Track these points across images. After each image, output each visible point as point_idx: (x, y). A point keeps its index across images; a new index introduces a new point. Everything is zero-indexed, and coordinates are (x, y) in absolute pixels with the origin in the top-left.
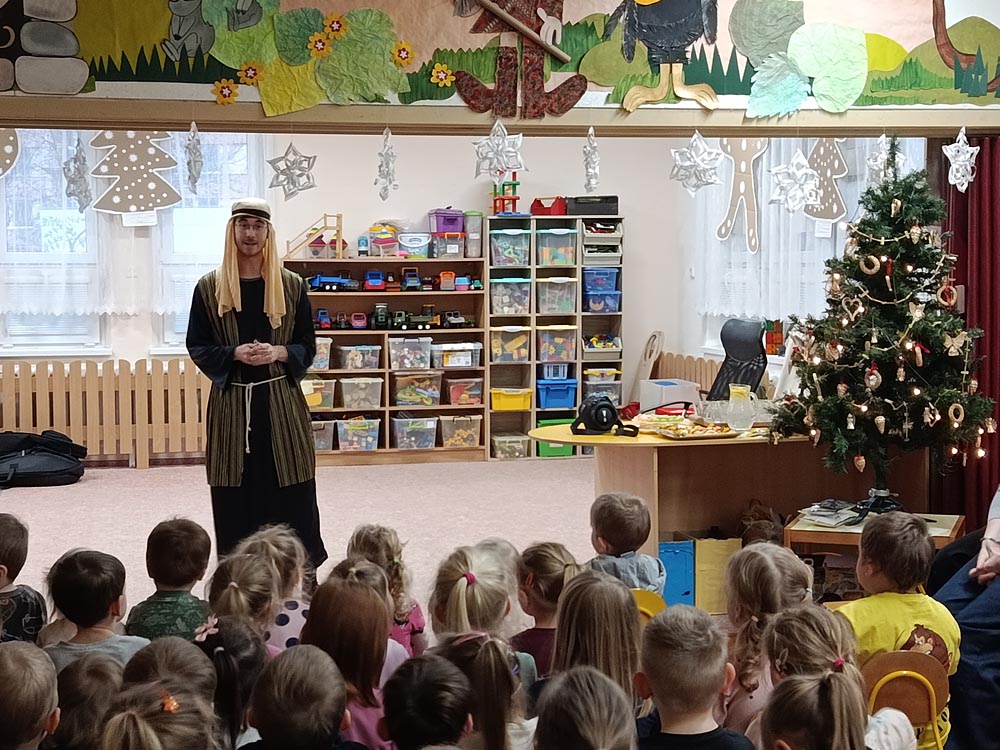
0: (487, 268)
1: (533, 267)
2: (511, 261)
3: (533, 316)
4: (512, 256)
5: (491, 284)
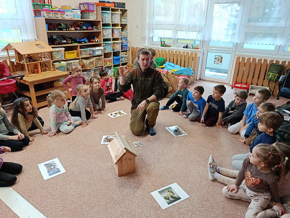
0: (101, 23)
1: (111, 23)
2: (108, 21)
3: (112, 38)
4: (108, 20)
5: (103, 28)
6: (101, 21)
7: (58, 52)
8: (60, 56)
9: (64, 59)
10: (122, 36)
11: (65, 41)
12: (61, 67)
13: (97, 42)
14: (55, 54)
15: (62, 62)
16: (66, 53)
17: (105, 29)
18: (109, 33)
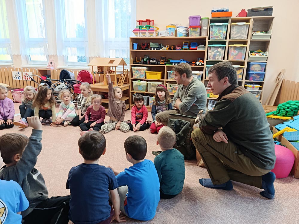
0: (207, 40)
2: (217, 37)
4: (218, 35)
5: (208, 47)
6: (207, 38)
7: (138, 70)
8: (139, 75)
9: (144, 78)
10: (250, 59)
11: (154, 61)
12: (140, 86)
13: (199, 65)
14: (134, 72)
15: (141, 82)
16: (147, 73)
17: (212, 49)
18: (218, 53)
